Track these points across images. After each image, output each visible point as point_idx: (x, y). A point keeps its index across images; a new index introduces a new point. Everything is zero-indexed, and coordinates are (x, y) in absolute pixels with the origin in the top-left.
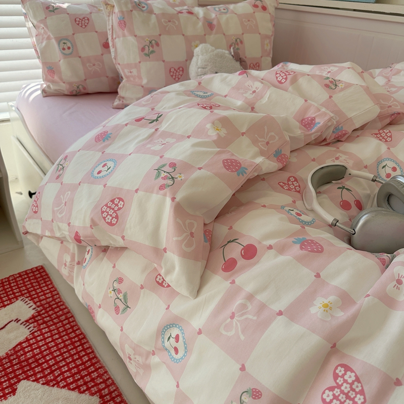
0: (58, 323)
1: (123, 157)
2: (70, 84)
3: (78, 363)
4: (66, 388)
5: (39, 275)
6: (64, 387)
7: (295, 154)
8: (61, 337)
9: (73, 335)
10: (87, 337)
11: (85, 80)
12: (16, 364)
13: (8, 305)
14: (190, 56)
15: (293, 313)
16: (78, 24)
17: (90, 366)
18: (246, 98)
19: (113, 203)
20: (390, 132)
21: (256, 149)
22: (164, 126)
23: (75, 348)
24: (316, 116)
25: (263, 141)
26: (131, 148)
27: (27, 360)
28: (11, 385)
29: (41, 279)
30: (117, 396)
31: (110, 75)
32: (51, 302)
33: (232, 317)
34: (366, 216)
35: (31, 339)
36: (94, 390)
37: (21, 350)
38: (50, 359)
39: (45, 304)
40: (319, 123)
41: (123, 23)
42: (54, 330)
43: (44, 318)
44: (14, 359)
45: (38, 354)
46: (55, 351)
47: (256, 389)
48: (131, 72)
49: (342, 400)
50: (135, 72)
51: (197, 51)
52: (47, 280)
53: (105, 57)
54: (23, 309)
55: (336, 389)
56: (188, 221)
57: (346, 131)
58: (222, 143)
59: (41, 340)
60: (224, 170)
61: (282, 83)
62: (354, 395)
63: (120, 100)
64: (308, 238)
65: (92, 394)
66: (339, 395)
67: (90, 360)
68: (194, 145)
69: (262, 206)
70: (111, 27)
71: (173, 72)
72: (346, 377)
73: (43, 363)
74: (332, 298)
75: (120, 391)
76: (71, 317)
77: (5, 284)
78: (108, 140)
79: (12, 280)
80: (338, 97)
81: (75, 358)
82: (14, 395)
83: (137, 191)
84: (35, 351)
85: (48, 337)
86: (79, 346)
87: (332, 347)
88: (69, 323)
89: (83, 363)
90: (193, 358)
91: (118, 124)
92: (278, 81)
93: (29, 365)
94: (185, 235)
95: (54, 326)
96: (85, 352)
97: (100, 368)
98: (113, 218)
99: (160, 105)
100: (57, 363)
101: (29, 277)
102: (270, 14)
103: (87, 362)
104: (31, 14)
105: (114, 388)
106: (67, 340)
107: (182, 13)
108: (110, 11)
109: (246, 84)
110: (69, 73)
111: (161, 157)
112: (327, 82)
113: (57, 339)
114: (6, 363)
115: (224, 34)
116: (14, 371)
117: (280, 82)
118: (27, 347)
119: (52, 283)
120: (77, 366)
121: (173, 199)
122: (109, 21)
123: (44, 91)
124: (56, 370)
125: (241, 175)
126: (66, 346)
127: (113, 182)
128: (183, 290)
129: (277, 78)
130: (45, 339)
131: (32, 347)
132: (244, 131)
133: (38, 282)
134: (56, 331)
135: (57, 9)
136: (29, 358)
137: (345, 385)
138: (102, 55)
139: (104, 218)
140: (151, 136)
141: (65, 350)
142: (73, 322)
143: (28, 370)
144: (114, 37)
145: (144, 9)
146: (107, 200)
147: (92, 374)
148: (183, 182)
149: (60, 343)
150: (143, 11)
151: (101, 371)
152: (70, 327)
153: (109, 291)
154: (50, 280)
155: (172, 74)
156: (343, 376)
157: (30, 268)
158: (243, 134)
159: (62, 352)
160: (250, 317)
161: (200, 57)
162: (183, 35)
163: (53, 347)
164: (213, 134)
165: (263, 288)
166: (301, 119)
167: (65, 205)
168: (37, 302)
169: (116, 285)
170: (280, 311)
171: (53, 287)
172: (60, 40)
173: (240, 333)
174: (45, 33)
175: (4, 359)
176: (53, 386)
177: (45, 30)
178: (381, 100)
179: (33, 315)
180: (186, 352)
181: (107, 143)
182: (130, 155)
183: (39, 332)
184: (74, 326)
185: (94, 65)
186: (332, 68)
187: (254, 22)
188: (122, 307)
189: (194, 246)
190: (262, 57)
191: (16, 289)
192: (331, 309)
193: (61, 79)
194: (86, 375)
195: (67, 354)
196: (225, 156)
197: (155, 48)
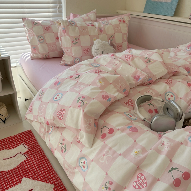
0: (37, 154)
1: (65, 92)
2: (43, 54)
3: (46, 171)
4: (41, 181)
5: (29, 134)
6: (40, 180)
7: (132, 90)
8: (38, 160)
9: (43, 159)
10: (49, 160)
11: (49, 53)
12: (21, 171)
13: (17, 146)
14: (92, 44)
15: (125, 155)
16: (46, 30)
17: (50, 172)
18: (113, 67)
19: (61, 111)
20: (171, 80)
21: (116, 89)
22: (81, 80)
23: (44, 165)
24: (140, 75)
25: (119, 86)
26: (68, 89)
27: (25, 169)
28: (19, 179)
29: (30, 135)
30: (61, 185)
31: (59, 50)
32: (34, 145)
33: (104, 156)
34: (156, 117)
35: (27, 161)
36: (52, 182)
37: (23, 165)
38: (35, 169)
39: (32, 146)
40: (141, 78)
41: (64, 31)
42: (36, 157)
43: (31, 152)
44: (20, 169)
45: (29, 167)
46: (36, 166)
47: (111, 181)
48: (68, 51)
49: (139, 186)
50: (69, 51)
51: (95, 42)
52: (32, 136)
53: (57, 43)
54: (23, 148)
55: (138, 182)
56: (89, 119)
57: (153, 80)
58: (102, 88)
59: (31, 161)
60: (103, 99)
61: (128, 60)
62: (143, 184)
63: (63, 62)
64: (133, 126)
65: (51, 184)
66: (138, 184)
67: (50, 170)
68: (92, 89)
69: (117, 113)
70: (59, 32)
71: (85, 51)
72: (141, 178)
73: (32, 171)
74: (139, 150)
75: (63, 182)
76: (42, 152)
77: (15, 137)
78: (59, 85)
79: (18, 136)
80: (150, 66)
81: (44, 169)
82: (21, 183)
83: (70, 107)
84: (28, 166)
85: (33, 160)
86: (46, 164)
87: (137, 167)
88: (42, 154)
89: (48, 171)
90: (90, 170)
91: (63, 78)
92: (126, 59)
93: (26, 171)
94: (87, 124)
95: (35, 156)
96: (48, 166)
97: (54, 173)
98: (61, 117)
99: (79, 70)
100: (37, 171)
101: (25, 135)
102: (126, 24)
103: (49, 170)
104: (26, 25)
105: (60, 181)
106: (41, 162)
107: (89, 25)
108: (59, 25)
109: (113, 62)
110: (42, 50)
111: (79, 94)
112: (146, 60)
113: (37, 161)
114: (17, 170)
115: (106, 34)
116: (20, 174)
117: (127, 60)
118: (25, 164)
119: (34, 137)
120: (45, 172)
121: (83, 111)
122: (59, 29)
123: (31, 57)
124: (37, 173)
125: (109, 101)
126: (40, 164)
127: (61, 103)
128: (87, 145)
129: (126, 58)
130: (32, 161)
131: (27, 164)
132: (111, 82)
133: (29, 137)
134: (36, 158)
135: (37, 23)
137: (141, 180)
138: (56, 42)
139: (58, 117)
140: (76, 84)
141: (40, 166)
142: (43, 154)
143: (26, 173)
144: (61, 36)
145: (73, 24)
146: (59, 110)
147: (51, 176)
148: (87, 104)
149: (38, 163)
150: (73, 25)
151: (55, 174)
152: (42, 156)
153: (59, 144)
154: (34, 136)
155: (84, 51)
156: (140, 177)
157: (25, 131)
158: (111, 84)
159: (39, 166)
160: (110, 156)
161: (96, 45)
162: (89, 35)
163: (35, 164)
164: (99, 84)
165: (115, 145)
166: (134, 76)
167: (43, 110)
168: (29, 145)
169: (62, 141)
170: (120, 154)
171: (35, 139)
172: (38, 36)
173: (106, 161)
174: (32, 33)
175: (16, 168)
176: (36, 180)
177: (32, 32)
178: (169, 66)
179: (27, 151)
180: (87, 168)
181: (59, 86)
182: (68, 92)
183: (29, 158)
184: (44, 156)
185: (52, 46)
186: (149, 52)
187: (119, 28)
188: (64, 150)
189: (91, 128)
190: (122, 42)
191: (20, 140)
192: (138, 153)
193: (39, 52)
194: (49, 176)
195: (41, 167)
196: (103, 94)
197: (78, 41)
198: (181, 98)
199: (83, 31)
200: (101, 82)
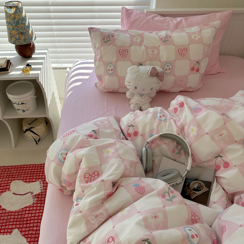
6: (28, 242)
12: (19, 218)
35: (31, 207)
37: (25, 211)
38: (32, 223)
44: (20, 215)
45: (29, 217)
46: (36, 219)
54: (36, 187)
59: (35, 210)
73: (28, 223)
77: (39, 168)
82: (10, 234)
85: (38, 210)
93: (23, 221)
100: (33, 227)
114: (16, 215)
116: (17, 221)
118: (28, 210)
124: (31, 230)
136: (25, 218)
143: (21, 224)
163: (37, 216)
175: (17, 212)
176: (26, 238)
179: (39, 193)
183: (36, 204)
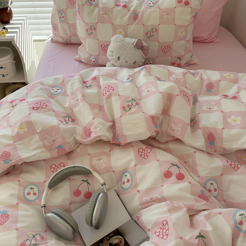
2: (63, 38)
11: (71, 37)
16: (70, 2)
22: (12, 113)
25: (51, 139)
40: (92, 137)
41: (79, 12)
61: (103, 96)
69: (18, 181)
80: (126, 118)
102: (191, 8)
107: (119, 6)
110: (62, 32)
112: (126, 104)
115: (143, 25)
125: (6, 164)
150: (91, 4)
155: (102, 48)
158: (37, 133)
162: (112, 24)
172: (60, 11)
185: (75, 29)
187: (173, 15)
190: (173, 41)
196: (7, 149)
197: (93, 31)
198: (138, 191)
199: (103, 17)
200: (23, 128)
